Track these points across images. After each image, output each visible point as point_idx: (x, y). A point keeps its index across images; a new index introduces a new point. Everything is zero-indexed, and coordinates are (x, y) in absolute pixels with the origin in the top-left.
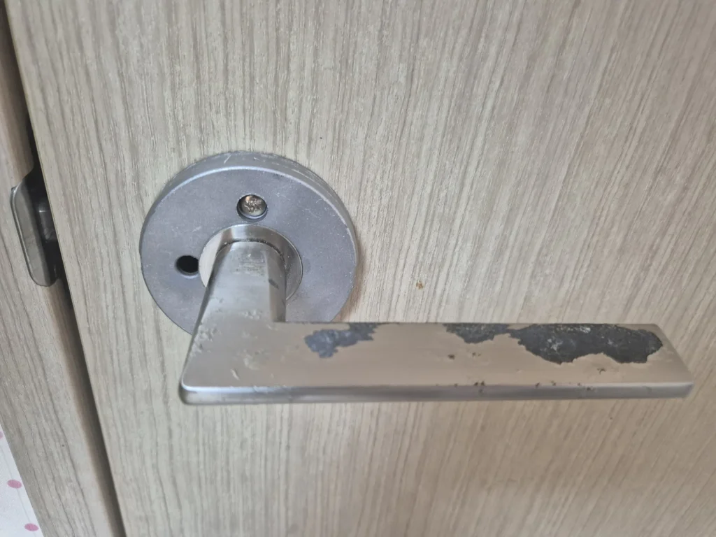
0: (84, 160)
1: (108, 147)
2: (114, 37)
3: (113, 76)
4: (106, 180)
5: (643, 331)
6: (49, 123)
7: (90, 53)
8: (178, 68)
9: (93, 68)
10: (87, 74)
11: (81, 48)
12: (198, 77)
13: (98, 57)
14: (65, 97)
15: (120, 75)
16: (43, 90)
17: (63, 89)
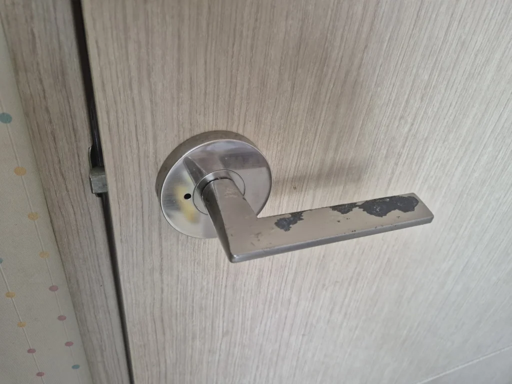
0: (127, 147)
1: (141, 138)
2: (149, 81)
3: (147, 103)
4: (139, 156)
5: (410, 197)
6: (110, 130)
7: (136, 91)
8: (181, 94)
9: (137, 99)
10: (133, 102)
11: (131, 89)
12: (191, 98)
13: (140, 92)
14: (120, 115)
15: (151, 101)
16: (108, 113)
17: (119, 111)
